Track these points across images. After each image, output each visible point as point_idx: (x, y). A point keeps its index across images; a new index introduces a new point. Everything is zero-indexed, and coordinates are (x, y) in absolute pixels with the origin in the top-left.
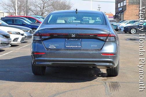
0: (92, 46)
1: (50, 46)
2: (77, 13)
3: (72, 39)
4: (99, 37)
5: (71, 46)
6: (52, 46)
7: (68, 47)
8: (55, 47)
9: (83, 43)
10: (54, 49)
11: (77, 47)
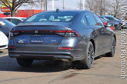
0: (52, 41)
1: (19, 41)
2: (57, 12)
3: (36, 35)
4: (57, 33)
5: (35, 41)
6: (21, 41)
7: (33, 41)
8: (23, 42)
9: (45, 38)
10: (22, 43)
11: (39, 41)
